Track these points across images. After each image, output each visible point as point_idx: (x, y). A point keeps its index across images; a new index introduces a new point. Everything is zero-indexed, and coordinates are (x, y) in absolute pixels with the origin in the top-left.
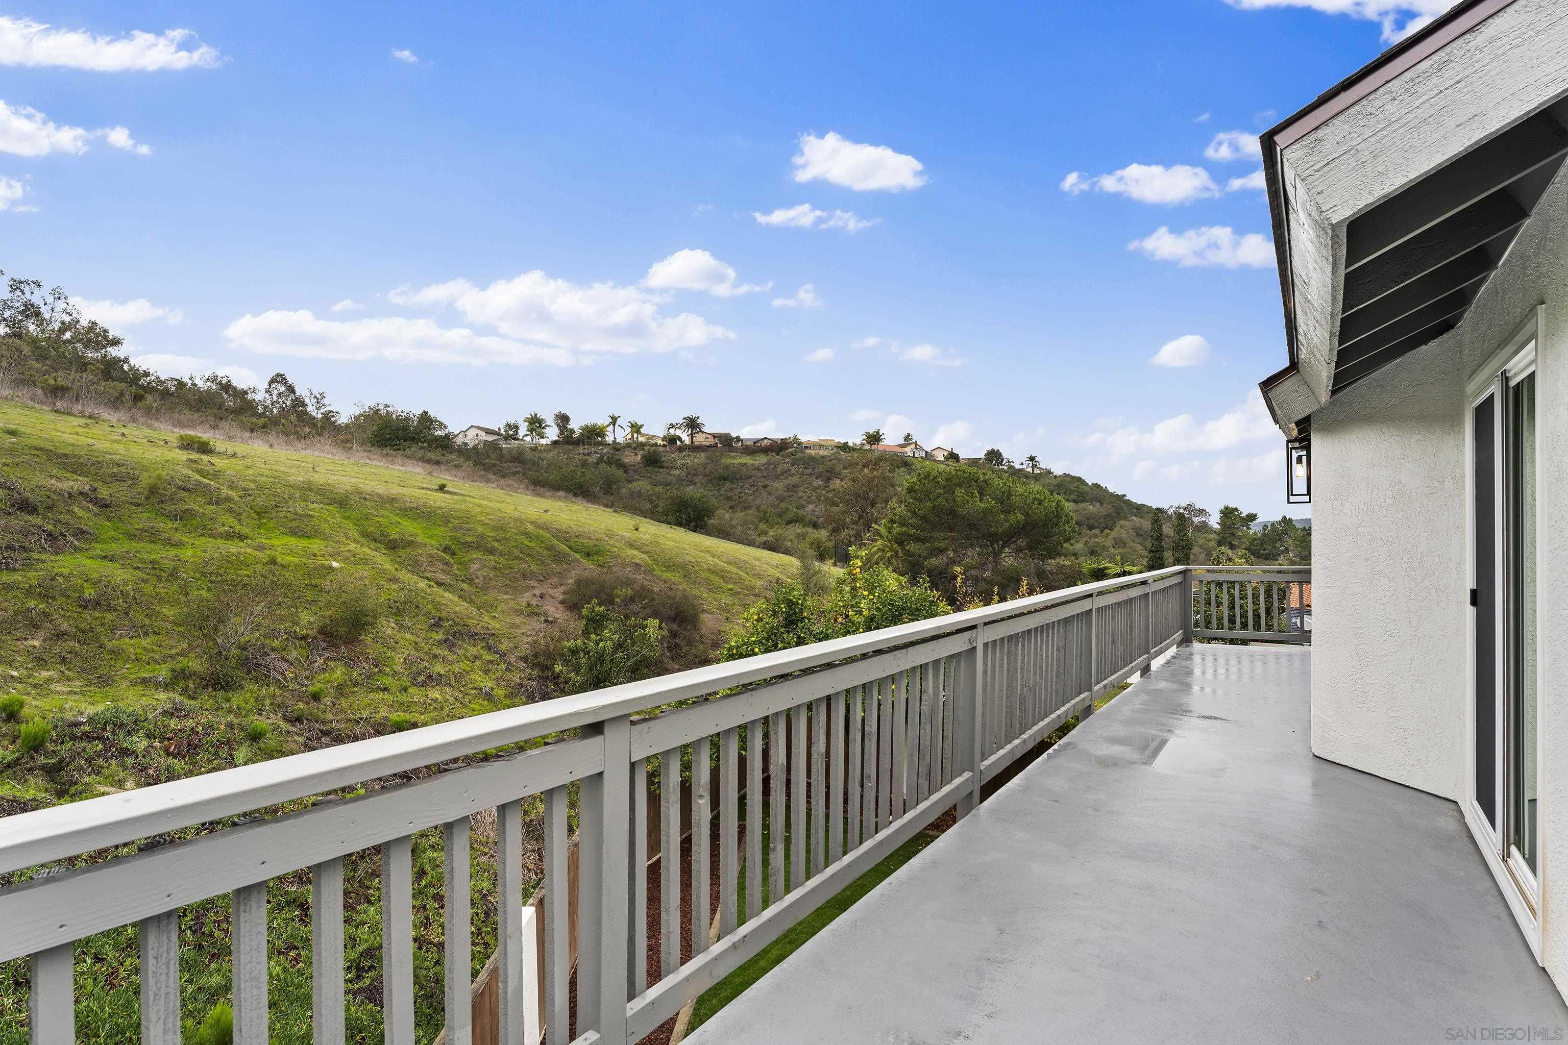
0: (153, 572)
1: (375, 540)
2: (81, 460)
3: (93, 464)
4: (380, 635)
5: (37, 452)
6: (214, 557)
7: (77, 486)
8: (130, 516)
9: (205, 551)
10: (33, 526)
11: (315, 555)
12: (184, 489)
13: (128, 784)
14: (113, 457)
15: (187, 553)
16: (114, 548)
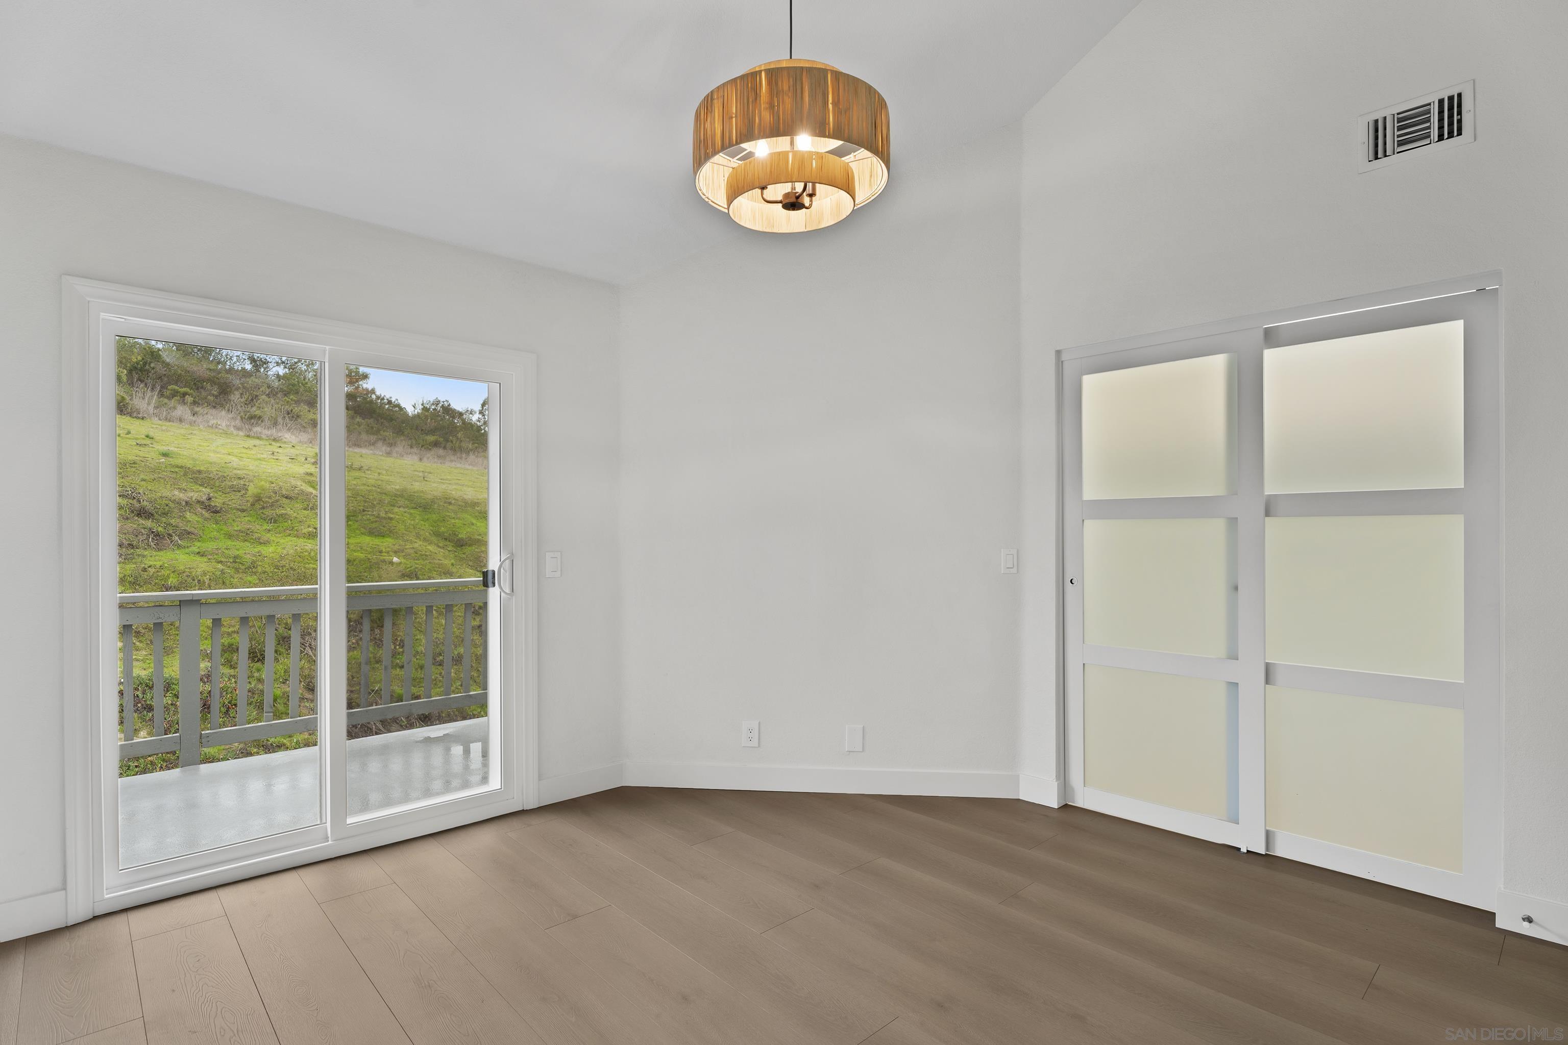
0: (234, 565)
1: (446, 539)
2: (211, 475)
3: (219, 478)
4: (418, 620)
5: (177, 470)
6: (290, 553)
7: (195, 496)
8: (234, 520)
9: (284, 548)
10: (144, 528)
11: (381, 552)
12: (286, 498)
13: (142, 733)
14: (239, 472)
15: (268, 550)
16: (210, 546)
